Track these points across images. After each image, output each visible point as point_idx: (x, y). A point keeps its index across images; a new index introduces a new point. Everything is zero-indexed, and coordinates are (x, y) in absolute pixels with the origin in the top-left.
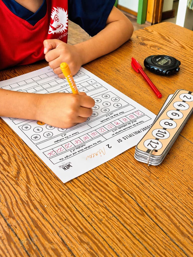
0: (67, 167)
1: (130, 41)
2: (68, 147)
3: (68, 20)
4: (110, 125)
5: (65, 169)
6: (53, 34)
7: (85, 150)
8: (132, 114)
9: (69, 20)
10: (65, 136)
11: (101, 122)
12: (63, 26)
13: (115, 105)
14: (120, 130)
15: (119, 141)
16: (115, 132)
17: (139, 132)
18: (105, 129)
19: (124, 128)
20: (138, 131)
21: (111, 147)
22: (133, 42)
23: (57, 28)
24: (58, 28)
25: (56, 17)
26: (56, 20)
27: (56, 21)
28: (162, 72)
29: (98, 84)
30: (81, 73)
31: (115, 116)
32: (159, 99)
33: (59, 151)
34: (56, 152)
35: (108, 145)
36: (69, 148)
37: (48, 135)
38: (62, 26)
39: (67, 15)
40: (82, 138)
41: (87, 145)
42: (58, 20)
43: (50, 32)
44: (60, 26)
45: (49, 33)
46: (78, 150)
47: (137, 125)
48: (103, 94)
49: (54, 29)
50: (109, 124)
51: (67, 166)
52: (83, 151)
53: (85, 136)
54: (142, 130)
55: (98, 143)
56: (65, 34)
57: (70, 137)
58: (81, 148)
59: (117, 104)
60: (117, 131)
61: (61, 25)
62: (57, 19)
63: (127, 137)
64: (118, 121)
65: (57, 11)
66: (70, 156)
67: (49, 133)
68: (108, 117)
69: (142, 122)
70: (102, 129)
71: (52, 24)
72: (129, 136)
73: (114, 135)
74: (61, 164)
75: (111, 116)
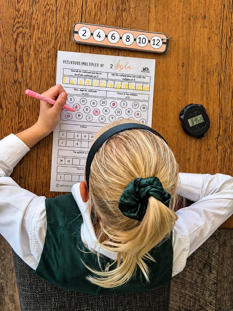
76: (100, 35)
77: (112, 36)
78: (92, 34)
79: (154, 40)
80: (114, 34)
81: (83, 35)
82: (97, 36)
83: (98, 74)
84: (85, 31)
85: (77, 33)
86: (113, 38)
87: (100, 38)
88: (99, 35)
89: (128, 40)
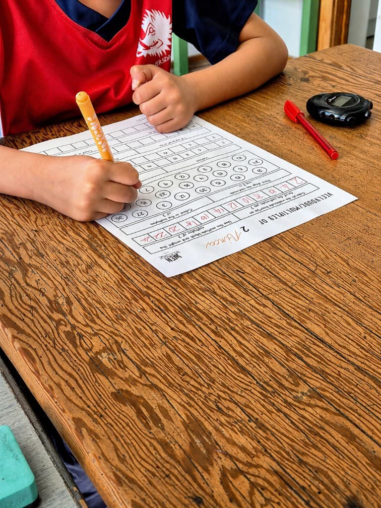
0: (173, 258)
1: (281, 76)
2: (174, 230)
3: (171, 34)
4: (246, 198)
5: (169, 260)
6: (145, 56)
7: (203, 234)
8: (286, 183)
9: (173, 33)
10: (169, 216)
11: (231, 193)
12: (163, 44)
13: (255, 171)
14: (264, 206)
15: (263, 222)
16: (256, 208)
17: (297, 209)
18: (237, 204)
19: (271, 203)
20: (295, 208)
21: (248, 230)
22: (287, 77)
23: (152, 46)
24: (154, 45)
25: (151, 28)
26: (150, 32)
27: (150, 34)
28: (339, 118)
29: (224, 141)
30: (195, 124)
31: (255, 186)
32: (333, 162)
33: (158, 236)
34: (155, 238)
35: (244, 227)
36: (176, 233)
37: (140, 214)
38: (160, 43)
39: (170, 23)
40: (197, 217)
41: (207, 227)
42: (154, 32)
43: (139, 53)
44: (157, 42)
45: (138, 56)
46: (193, 234)
47: (294, 198)
48: (235, 155)
49: (147, 48)
50: (244, 197)
51: (174, 256)
52: (200, 235)
53: (202, 215)
54: (302, 206)
55: (225, 225)
56: (166, 58)
57: (178, 216)
58: (197, 233)
59: (259, 168)
60: (259, 208)
61: (159, 41)
62: (151, 30)
63: (276, 216)
64: (261, 194)
65: (151, 16)
66: (178, 244)
67: (141, 211)
68: (243, 187)
69: (303, 195)
70: (233, 205)
71: (142, 39)
72: (280, 215)
73: (253, 214)
74: (162, 254)
75: (248, 185)
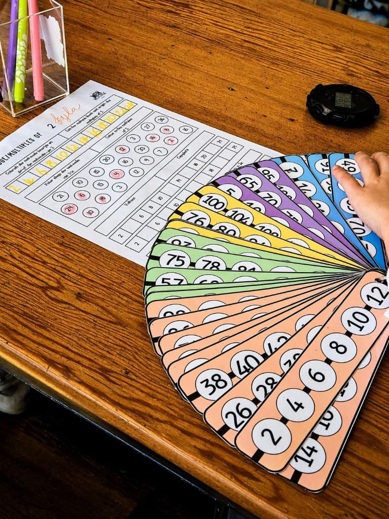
76: (296, 403)
77: (314, 378)
78: (284, 420)
79: (368, 296)
80: (310, 370)
81: (275, 443)
82: (296, 410)
83: (47, 145)
84: (267, 433)
85: (259, 454)
86: (319, 377)
87: (303, 408)
88: (296, 407)
89: (341, 349)
